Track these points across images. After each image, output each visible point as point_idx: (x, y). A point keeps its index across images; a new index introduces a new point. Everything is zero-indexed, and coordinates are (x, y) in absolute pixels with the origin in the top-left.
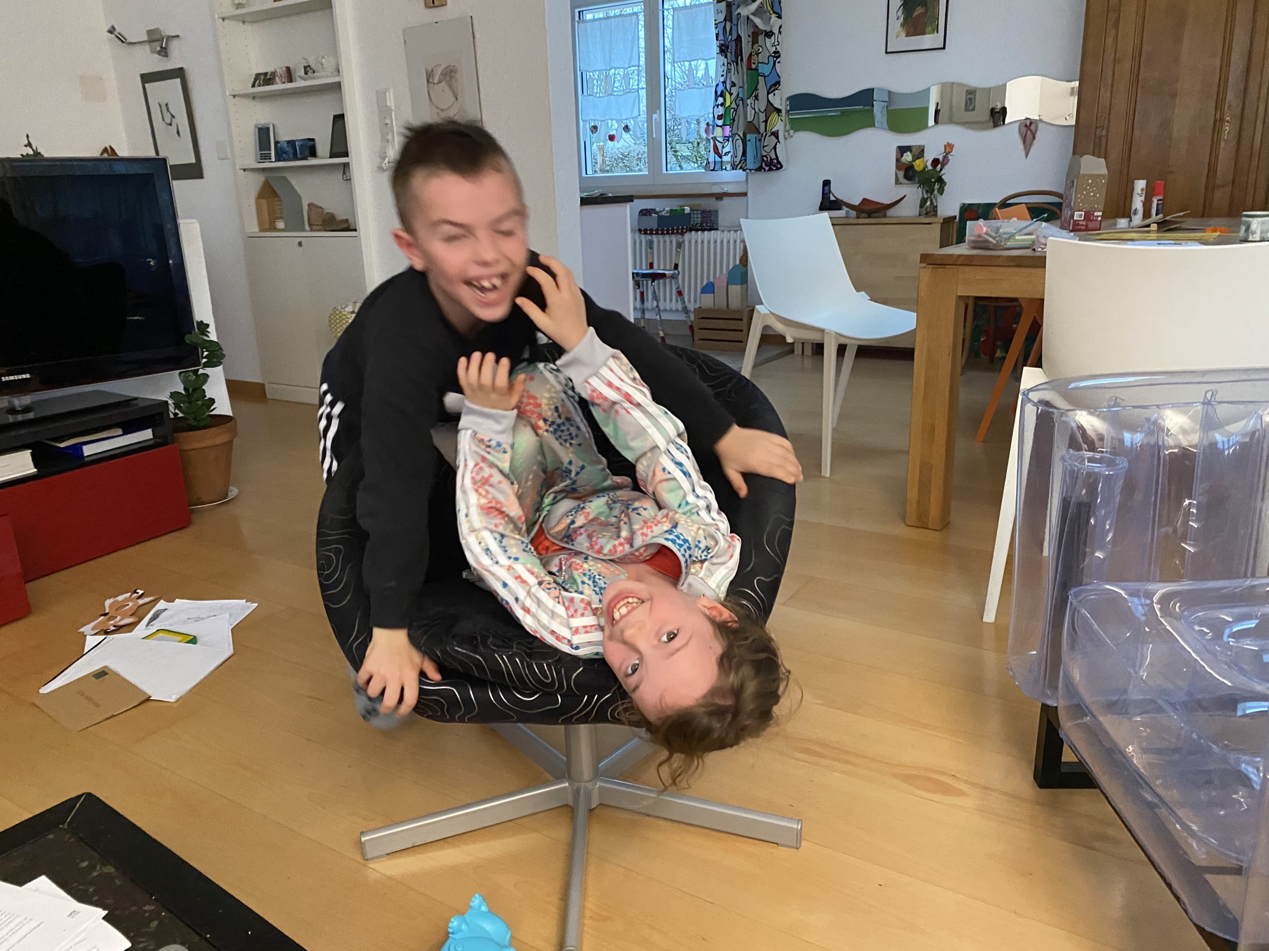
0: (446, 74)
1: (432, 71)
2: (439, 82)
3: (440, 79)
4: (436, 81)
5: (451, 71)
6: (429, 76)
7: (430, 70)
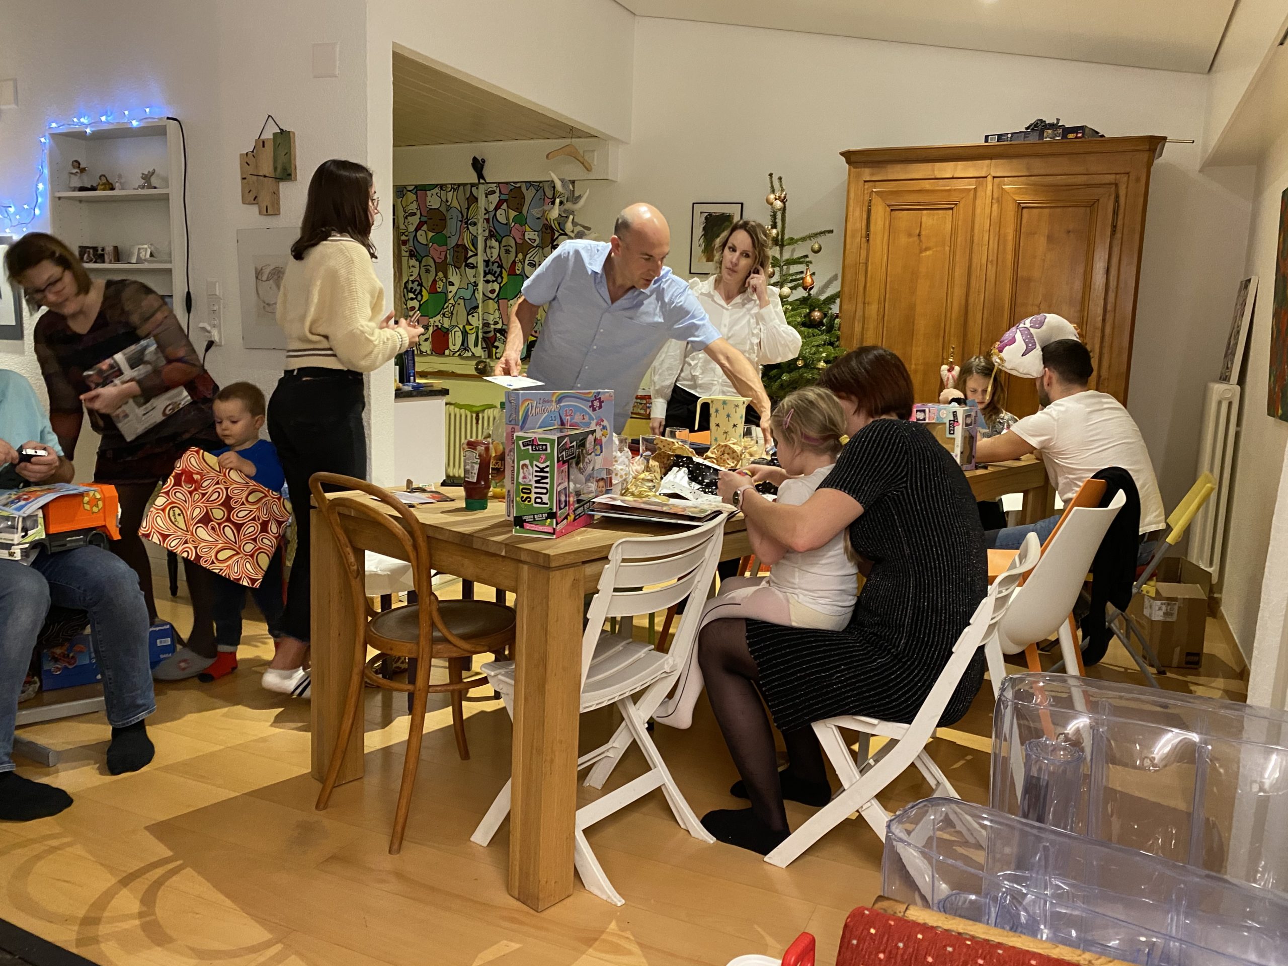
0: (274, 274)
1: (262, 269)
2: (267, 280)
3: (268, 277)
4: (264, 278)
5: (279, 272)
6: (258, 274)
7: (259, 268)
